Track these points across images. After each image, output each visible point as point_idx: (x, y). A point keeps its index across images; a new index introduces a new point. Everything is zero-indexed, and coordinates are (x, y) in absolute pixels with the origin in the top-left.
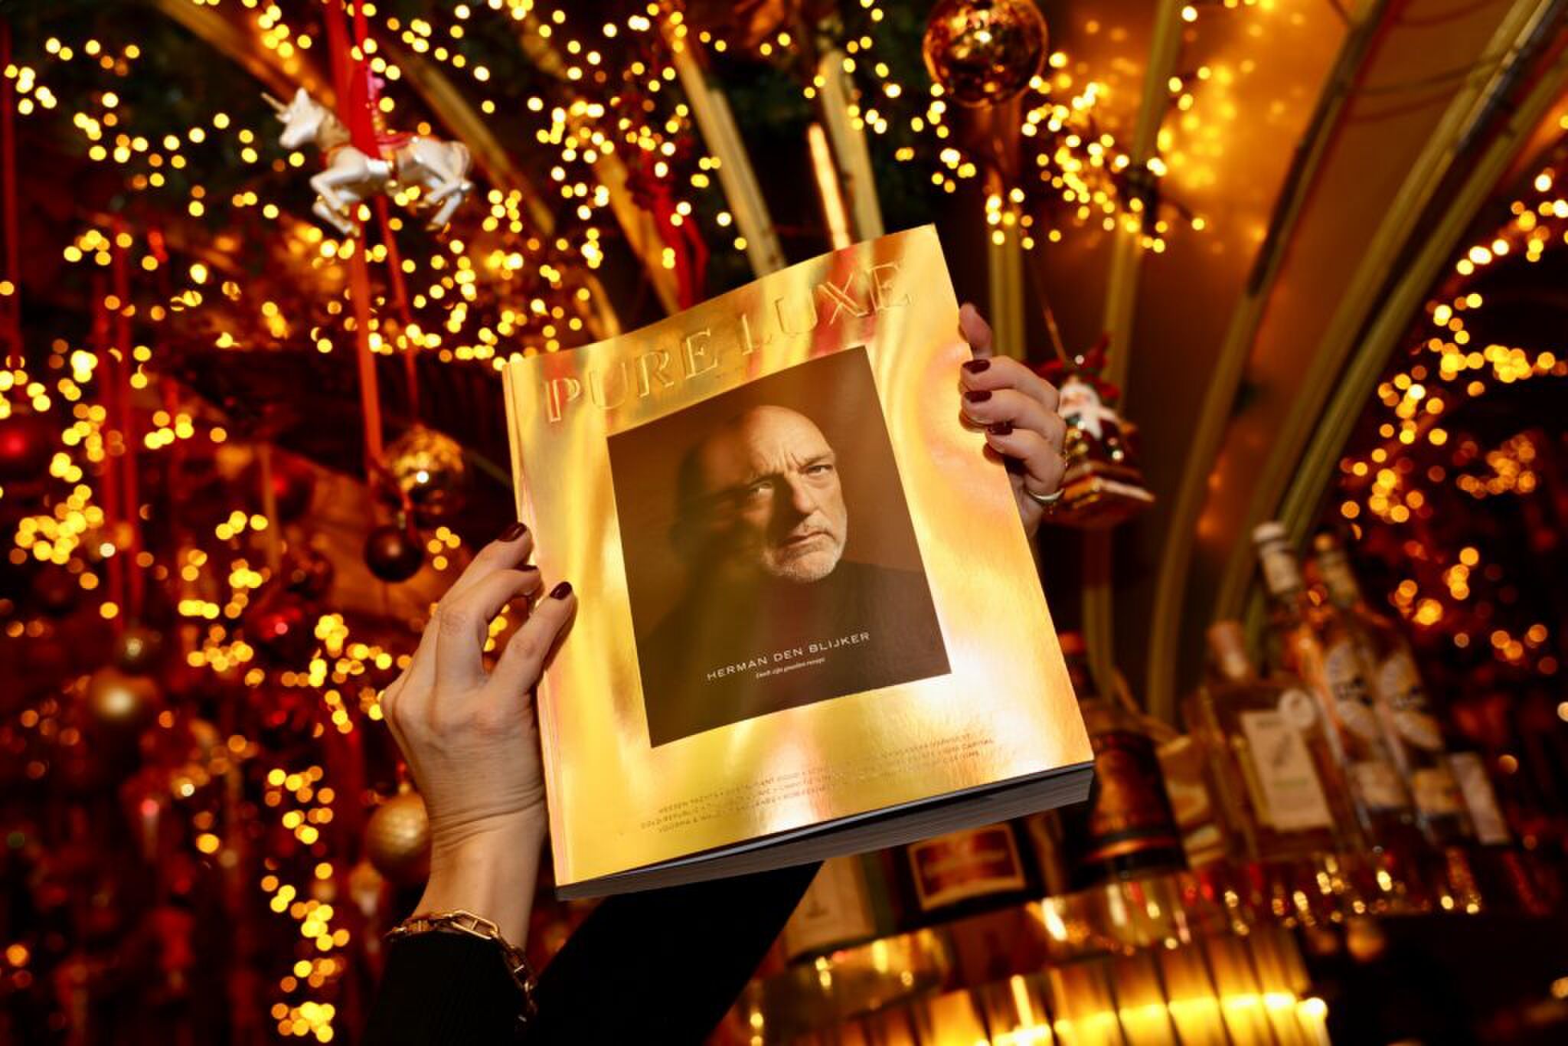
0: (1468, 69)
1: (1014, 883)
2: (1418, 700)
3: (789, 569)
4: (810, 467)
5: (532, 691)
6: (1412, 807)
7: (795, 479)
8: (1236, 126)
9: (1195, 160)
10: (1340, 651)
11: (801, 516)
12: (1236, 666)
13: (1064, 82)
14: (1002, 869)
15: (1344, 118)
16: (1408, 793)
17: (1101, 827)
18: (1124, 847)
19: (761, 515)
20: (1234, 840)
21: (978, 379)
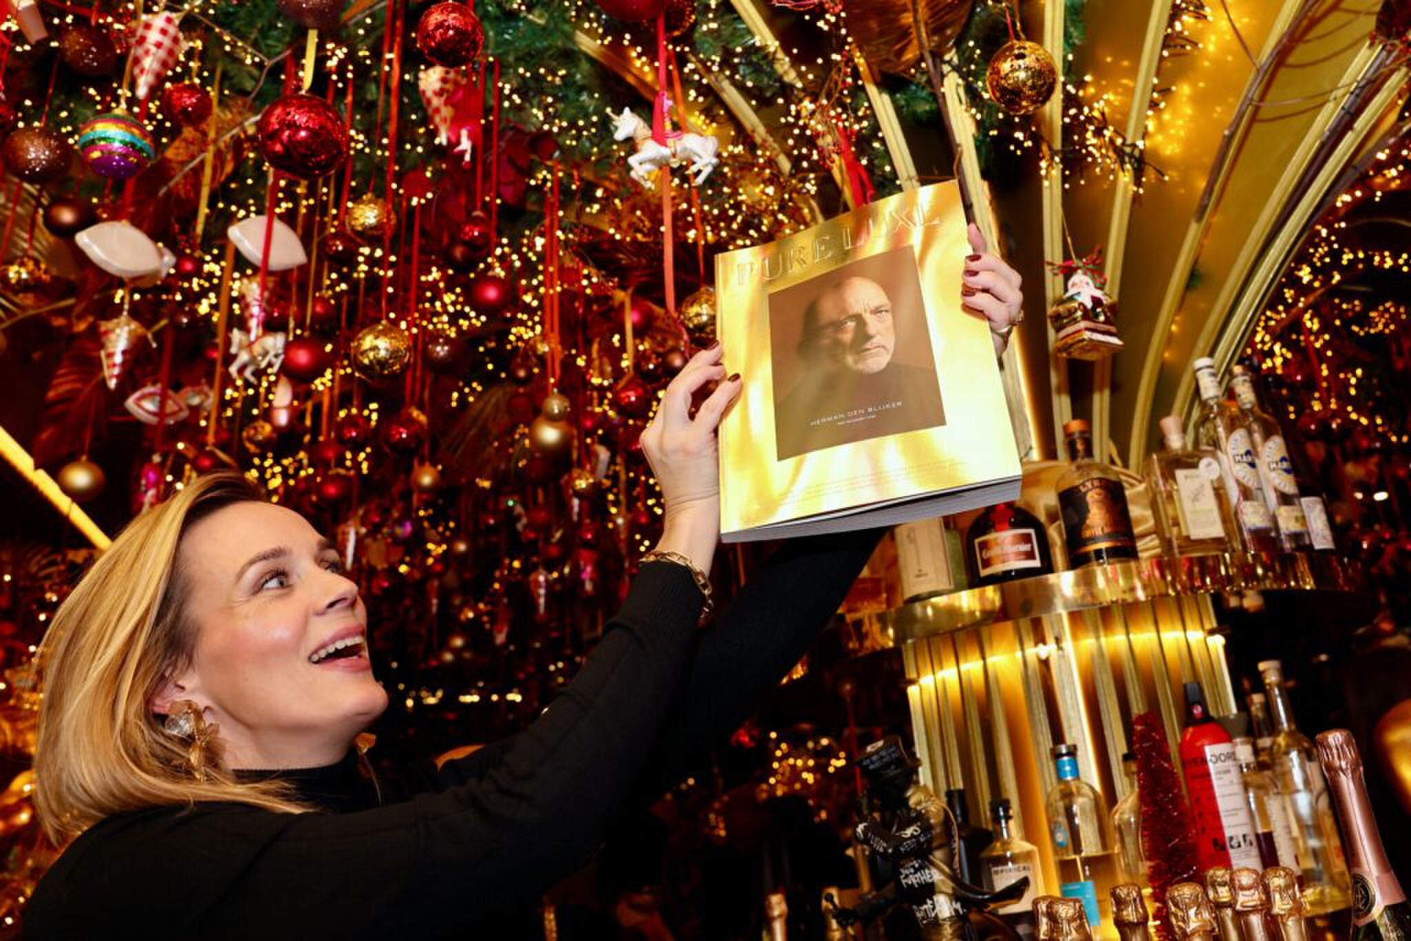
0: (1332, 91)
1: (1036, 563)
2: (1285, 465)
3: (860, 366)
4: (877, 311)
5: (716, 431)
6: (1277, 528)
7: (868, 317)
8: (1193, 118)
9: (1170, 138)
10: (1239, 435)
11: (869, 338)
12: (1175, 441)
13: (1091, 90)
14: (1030, 555)
15: (1253, 119)
16: (1274, 519)
17: (1087, 534)
18: (1103, 545)
19: (847, 337)
20: (1167, 543)
21: (974, 265)
